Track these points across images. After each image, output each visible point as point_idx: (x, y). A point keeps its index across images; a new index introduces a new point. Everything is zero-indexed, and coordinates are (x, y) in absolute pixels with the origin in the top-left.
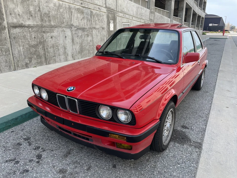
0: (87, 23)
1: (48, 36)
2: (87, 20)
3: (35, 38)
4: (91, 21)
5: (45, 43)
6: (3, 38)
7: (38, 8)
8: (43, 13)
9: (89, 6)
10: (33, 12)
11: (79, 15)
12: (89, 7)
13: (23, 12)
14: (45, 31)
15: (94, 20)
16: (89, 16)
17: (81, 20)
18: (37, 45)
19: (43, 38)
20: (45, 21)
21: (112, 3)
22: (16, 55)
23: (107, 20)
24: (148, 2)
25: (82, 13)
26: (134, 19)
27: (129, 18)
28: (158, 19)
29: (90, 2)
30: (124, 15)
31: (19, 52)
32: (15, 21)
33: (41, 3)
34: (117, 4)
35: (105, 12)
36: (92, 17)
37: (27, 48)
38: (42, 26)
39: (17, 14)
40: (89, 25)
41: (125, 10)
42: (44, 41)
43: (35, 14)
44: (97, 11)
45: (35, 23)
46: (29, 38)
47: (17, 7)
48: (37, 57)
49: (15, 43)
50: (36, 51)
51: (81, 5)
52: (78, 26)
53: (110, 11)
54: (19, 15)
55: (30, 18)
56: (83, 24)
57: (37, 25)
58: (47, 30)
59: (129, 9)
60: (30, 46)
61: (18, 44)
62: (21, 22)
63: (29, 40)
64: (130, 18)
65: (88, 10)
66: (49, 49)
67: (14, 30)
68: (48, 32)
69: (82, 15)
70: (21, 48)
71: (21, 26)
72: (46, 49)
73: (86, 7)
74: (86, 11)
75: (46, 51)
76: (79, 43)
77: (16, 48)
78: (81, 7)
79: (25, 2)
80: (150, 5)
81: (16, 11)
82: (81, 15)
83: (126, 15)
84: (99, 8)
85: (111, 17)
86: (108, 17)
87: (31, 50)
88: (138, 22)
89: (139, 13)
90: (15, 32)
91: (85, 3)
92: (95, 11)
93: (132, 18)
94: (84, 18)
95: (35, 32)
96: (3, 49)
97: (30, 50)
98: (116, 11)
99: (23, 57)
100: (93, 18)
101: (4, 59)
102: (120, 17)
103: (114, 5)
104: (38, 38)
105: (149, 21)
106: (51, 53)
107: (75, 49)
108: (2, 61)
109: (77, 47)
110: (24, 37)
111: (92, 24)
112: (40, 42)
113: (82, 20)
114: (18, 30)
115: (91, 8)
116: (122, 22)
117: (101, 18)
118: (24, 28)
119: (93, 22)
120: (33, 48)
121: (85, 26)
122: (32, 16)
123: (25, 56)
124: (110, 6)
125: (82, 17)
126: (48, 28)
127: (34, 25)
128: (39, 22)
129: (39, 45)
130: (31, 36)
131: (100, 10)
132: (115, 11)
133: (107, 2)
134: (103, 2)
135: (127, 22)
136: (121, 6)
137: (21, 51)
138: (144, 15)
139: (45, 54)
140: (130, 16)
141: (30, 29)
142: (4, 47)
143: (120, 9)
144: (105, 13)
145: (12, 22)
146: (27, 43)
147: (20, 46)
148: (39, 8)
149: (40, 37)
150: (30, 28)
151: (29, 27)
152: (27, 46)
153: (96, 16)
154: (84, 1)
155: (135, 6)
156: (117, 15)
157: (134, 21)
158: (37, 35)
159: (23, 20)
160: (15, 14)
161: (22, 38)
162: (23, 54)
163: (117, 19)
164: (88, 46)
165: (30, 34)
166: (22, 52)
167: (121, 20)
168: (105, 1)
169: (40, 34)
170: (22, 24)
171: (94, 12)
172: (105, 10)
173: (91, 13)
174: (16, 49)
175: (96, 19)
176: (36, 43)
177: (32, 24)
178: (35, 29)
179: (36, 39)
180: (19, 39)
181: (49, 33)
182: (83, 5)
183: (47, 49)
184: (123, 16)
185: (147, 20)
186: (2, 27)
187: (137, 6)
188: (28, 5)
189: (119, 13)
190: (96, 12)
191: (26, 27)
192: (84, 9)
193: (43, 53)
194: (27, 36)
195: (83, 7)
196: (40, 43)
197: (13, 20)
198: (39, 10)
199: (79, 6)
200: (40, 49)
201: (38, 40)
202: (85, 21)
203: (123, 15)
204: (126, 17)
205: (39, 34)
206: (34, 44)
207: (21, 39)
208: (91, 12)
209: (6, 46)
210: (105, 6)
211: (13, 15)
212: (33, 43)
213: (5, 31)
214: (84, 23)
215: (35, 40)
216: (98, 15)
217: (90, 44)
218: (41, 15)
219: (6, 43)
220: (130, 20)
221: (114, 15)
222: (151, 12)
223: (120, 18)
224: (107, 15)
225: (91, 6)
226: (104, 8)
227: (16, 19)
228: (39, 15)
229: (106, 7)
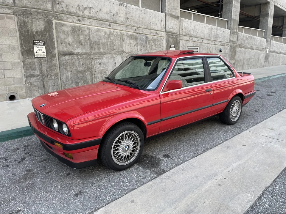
0: (140, 49)
1: (97, 62)
2: (141, 46)
3: (83, 64)
4: (146, 46)
5: (93, 69)
6: (53, 64)
7: (88, 37)
8: (93, 41)
9: (145, 32)
10: (83, 41)
11: (132, 41)
12: (144, 33)
13: (73, 42)
14: (94, 58)
15: (150, 46)
16: (144, 42)
17: (134, 46)
18: (85, 71)
19: (91, 64)
20: (95, 49)
21: (174, 26)
22: (64, 80)
23: (166, 45)
24: (228, 21)
25: (136, 39)
26: (205, 41)
27: (197, 41)
28: (244, 41)
29: (146, 28)
30: (191, 38)
31: (67, 77)
32: (65, 49)
33: (91, 32)
34: (181, 26)
35: (165, 36)
36: (148, 42)
37: (75, 74)
38: (91, 54)
39: (67, 43)
40: (143, 50)
41: (192, 33)
42: (92, 68)
43: (85, 43)
44: (154, 36)
45: (84, 51)
46: (77, 64)
47: (67, 37)
48: (84, 82)
49: (64, 69)
50: (83, 76)
51: (135, 32)
52: (130, 52)
53: (171, 35)
54: (69, 44)
55: (80, 46)
56: (136, 49)
57: (86, 52)
58: (95, 57)
59: (197, 32)
60: (77, 72)
61: (67, 69)
62: (71, 50)
63: (77, 66)
64: (200, 41)
65: (143, 35)
66: (97, 75)
67: (64, 57)
68: (97, 59)
69: (136, 41)
70: (69, 73)
71: (71, 54)
72: (93, 75)
73: (141, 32)
74: (139, 37)
75: (93, 77)
76: (131, 69)
77: (64, 73)
78: (134, 33)
79: (76, 33)
80: (230, 25)
81: (66, 40)
82: (134, 41)
83: (193, 38)
84: (157, 33)
85: (171, 41)
86: (168, 41)
87: (79, 76)
88: (211, 45)
89: (212, 35)
90: (64, 59)
91: (140, 29)
92: (151, 36)
93: (203, 41)
94: (137, 44)
95: (84, 59)
96: (52, 74)
97: (77, 75)
98: (180, 34)
99: (70, 81)
100: (149, 44)
101: (52, 83)
102: (184, 40)
103: (176, 28)
104: (86, 64)
105: (229, 44)
106: (99, 79)
107: (126, 75)
108: (51, 85)
109: (128, 74)
110: (72, 63)
111: (147, 49)
112: (87, 68)
113: (136, 46)
114: (67, 57)
115: (146, 34)
116: (188, 46)
117: (159, 43)
118: (73, 55)
119: (148, 48)
120: (81, 74)
121: (138, 52)
122: (81, 44)
123: (72, 81)
124: (171, 30)
125: (135, 43)
126: (97, 54)
127: (83, 52)
128: (89, 50)
129: (87, 71)
130: (79, 63)
131: (158, 35)
132: (178, 34)
133: (167, 26)
134: (162, 26)
135: (194, 46)
136: (186, 28)
137: (69, 76)
138: (220, 36)
139: (92, 80)
140: (200, 39)
141: (79, 56)
142: (53, 72)
143: (185, 32)
144: (164, 38)
145: (62, 50)
146: (75, 69)
147: (68, 72)
148: (90, 37)
149: (89, 63)
150: (79, 55)
151: (78, 54)
152: (75, 72)
153: (152, 41)
154: (138, 27)
155: (207, 28)
156: (181, 38)
157: (205, 44)
158: (85, 62)
159: (73, 49)
160: (66, 43)
161: (71, 64)
162: (70, 79)
163: (180, 42)
164: (141, 73)
165: (78, 61)
166: (70, 77)
167: (186, 44)
168: (165, 26)
169: (88, 61)
170: (72, 52)
171: (150, 37)
172: (164, 34)
173: (146, 39)
174: (64, 74)
175: (153, 44)
176: (84, 69)
177: (82, 51)
178: (84, 56)
179: (84, 66)
180: (68, 65)
181: (97, 60)
182: (137, 32)
183: (94, 75)
184: (188, 40)
185: (225, 42)
186: (53, 55)
187: (210, 27)
188: (79, 35)
189: (184, 36)
190: (152, 37)
191: (75, 54)
192: (138, 35)
193: (90, 78)
194: (75, 63)
195: (138, 33)
196: (88, 69)
197: (63, 48)
198: (89, 39)
199: (133, 32)
200: (87, 75)
201: (86, 66)
202: (139, 47)
203: (189, 38)
204: (194, 40)
205: (87, 61)
206: (82, 70)
207: (70, 66)
208: (147, 37)
209: (55, 72)
210: (164, 30)
211: (64, 44)
212: (81, 69)
213: (56, 58)
214: (138, 49)
215: (83, 66)
216: (154, 40)
217: (144, 71)
218: (90, 44)
219: (55, 69)
220: (198, 44)
221: (176, 39)
222: (232, 33)
223: (184, 42)
224: (167, 39)
225: (147, 32)
226: (163, 32)
227: (66, 48)
228: (88, 43)
229: (166, 31)
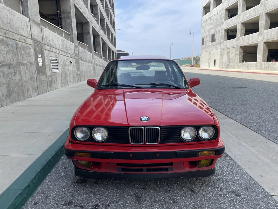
0: (13, 57)
2: (13, 54)
4: (18, 55)
9: (14, 36)
11: (3, 47)
12: (14, 38)
15: (21, 54)
16: (15, 49)
17: (6, 53)
21: (38, 34)
23: (34, 54)
24: (70, 35)
25: (7, 44)
26: (61, 53)
27: (56, 52)
28: (82, 54)
29: (15, 32)
30: (51, 49)
34: (43, 35)
35: (32, 44)
36: (18, 50)
40: (15, 60)
41: (51, 43)
44: (23, 42)
51: (5, 36)
52: (3, 62)
53: (36, 43)
56: (9, 59)
59: (55, 42)
64: (57, 52)
65: (13, 41)
69: (7, 48)
73: (11, 37)
74: (10, 42)
76: (6, 84)
78: (4, 38)
80: (73, 38)
82: (5, 47)
83: (53, 49)
84: (25, 40)
85: (38, 50)
86: (35, 50)
88: (65, 57)
89: (64, 47)
91: (9, 33)
92: (20, 42)
93: (59, 52)
94: (8, 51)
98: (43, 43)
100: (20, 52)
102: (47, 50)
103: (39, 36)
105: (75, 56)
107: (2, 92)
109: (4, 90)
111: (18, 58)
113: (7, 54)
115: (16, 39)
116: (50, 57)
117: (28, 51)
119: (20, 57)
121: (11, 61)
124: (36, 37)
125: (6, 50)
131: (26, 41)
132: (41, 43)
133: (32, 33)
134: (29, 32)
135: (55, 56)
136: (47, 37)
138: (69, 49)
140: (57, 50)
143: (47, 42)
144: (31, 46)
153: (22, 49)
154: (7, 30)
155: (60, 39)
156: (44, 48)
157: (61, 55)
163: (45, 52)
164: (17, 87)
167: (49, 54)
168: (30, 32)
171: (20, 44)
172: (30, 42)
173: (16, 46)
175: (23, 52)
182: (7, 36)
184: (50, 50)
185: (72, 54)
187: (62, 39)
189: (46, 46)
190: (22, 44)
192: (8, 40)
195: (7, 38)
199: (3, 36)
202: (11, 55)
203: (50, 49)
204: (53, 51)
208: (17, 44)
210: (30, 37)
214: (10, 58)
216: (24, 48)
217: (19, 85)
220: (57, 54)
221: (41, 48)
222: (75, 46)
223: (47, 52)
224: (34, 48)
225: (16, 37)
226: (30, 40)
229: (32, 39)
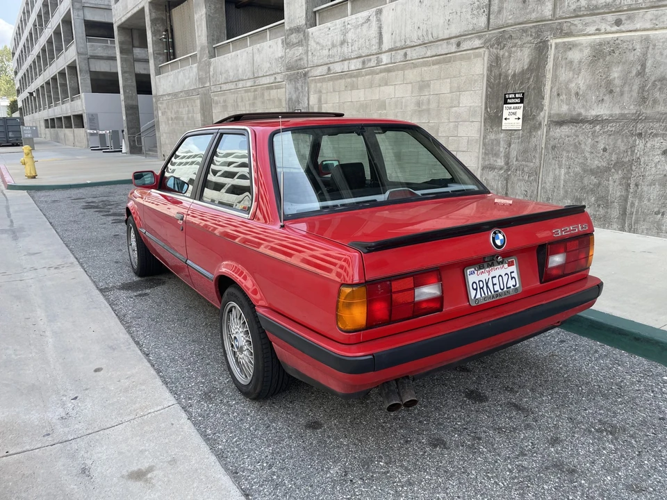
1: (653, 147)
3: (605, 150)
5: (634, 168)
6: (530, 146)
7: (639, 68)
8: (653, 78)
10: (617, 82)
13: (589, 87)
14: (646, 132)
18: (607, 169)
19: (633, 152)
20: (655, 101)
22: (548, 186)
31: (556, 179)
32: (564, 109)
33: (653, 49)
37: (576, 174)
38: (637, 119)
39: (573, 92)
42: (631, 163)
43: (623, 86)
45: (617, 111)
46: (588, 149)
47: (576, 76)
48: (597, 200)
49: (553, 159)
50: (600, 184)
54: (577, 94)
55: (605, 98)
57: (622, 115)
58: (652, 128)
60: (585, 171)
61: (559, 161)
62: (580, 110)
63: (587, 155)
66: (645, 189)
67: (558, 130)
68: (656, 135)
70: (563, 171)
71: (576, 121)
72: (632, 186)
75: (631, 190)
77: (551, 169)
79: (601, 60)
81: (573, 85)
87: (586, 181)
90: (557, 135)
95: (610, 135)
96: (526, 169)
97: (582, 178)
99: (562, 192)
101: (523, 189)
104: (614, 151)
106: (649, 200)
108: (519, 193)
110: (576, 146)
112: (617, 163)
114: (565, 130)
118: (581, 124)
120: (593, 177)
122: (611, 92)
123: (566, 192)
126: (659, 120)
127: (611, 116)
128: (632, 107)
129: (613, 170)
130: (594, 146)
137: (559, 179)
139: (626, 200)
141: (598, 127)
142: (528, 164)
145: (558, 112)
146: (581, 161)
147: (560, 167)
148: (643, 66)
149: (623, 148)
150: (598, 124)
151: (595, 121)
152: (578, 169)
158: (614, 144)
159: (583, 106)
160: (569, 93)
161: (571, 148)
162: (562, 186)
165: (593, 140)
166: (562, 182)
169: (623, 141)
170: (580, 114)
174: (551, 173)
176: (605, 164)
177: (608, 112)
178: (611, 127)
179: (606, 154)
180: (563, 150)
181: (656, 139)
183: (637, 185)
186: (535, 124)
188: (608, 67)
191: (588, 121)
193: (619, 194)
194: (583, 146)
196: (619, 164)
197: (560, 106)
198: (641, 73)
200: (611, 182)
201: (614, 157)
205: (620, 140)
206: (598, 167)
207: (568, 152)
209: (532, 164)
211: (563, 97)
212: (596, 162)
213: (539, 133)
215: (603, 155)
218: (642, 88)
219: (534, 156)
227: (567, 105)
228: (635, 88)
